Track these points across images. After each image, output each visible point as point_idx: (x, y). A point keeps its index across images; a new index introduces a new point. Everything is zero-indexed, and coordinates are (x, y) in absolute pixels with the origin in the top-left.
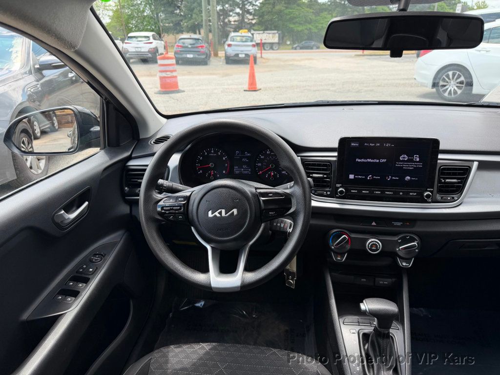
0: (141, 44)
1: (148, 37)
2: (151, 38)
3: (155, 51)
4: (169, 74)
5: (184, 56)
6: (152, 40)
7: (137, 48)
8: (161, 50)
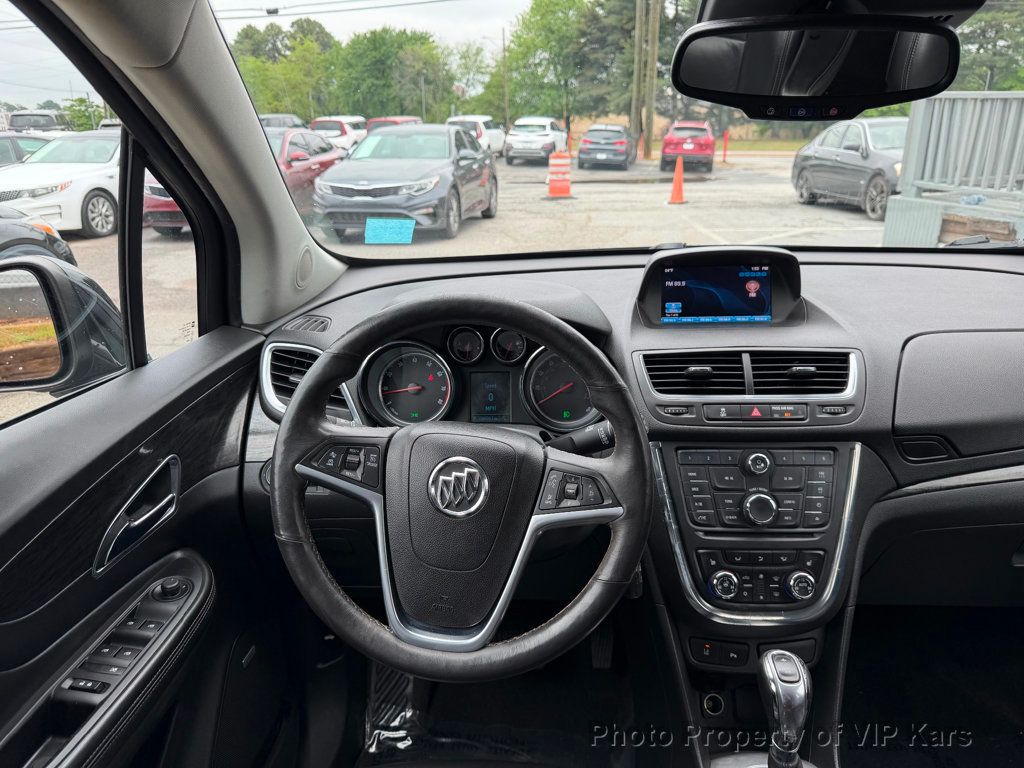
0: (532, 137)
1: (544, 127)
2: (548, 127)
3: (552, 148)
4: (561, 177)
5: (592, 156)
6: (548, 130)
7: (527, 142)
8: (561, 146)
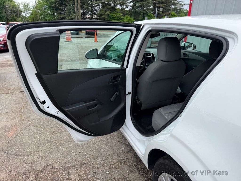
4: (69, 36)
